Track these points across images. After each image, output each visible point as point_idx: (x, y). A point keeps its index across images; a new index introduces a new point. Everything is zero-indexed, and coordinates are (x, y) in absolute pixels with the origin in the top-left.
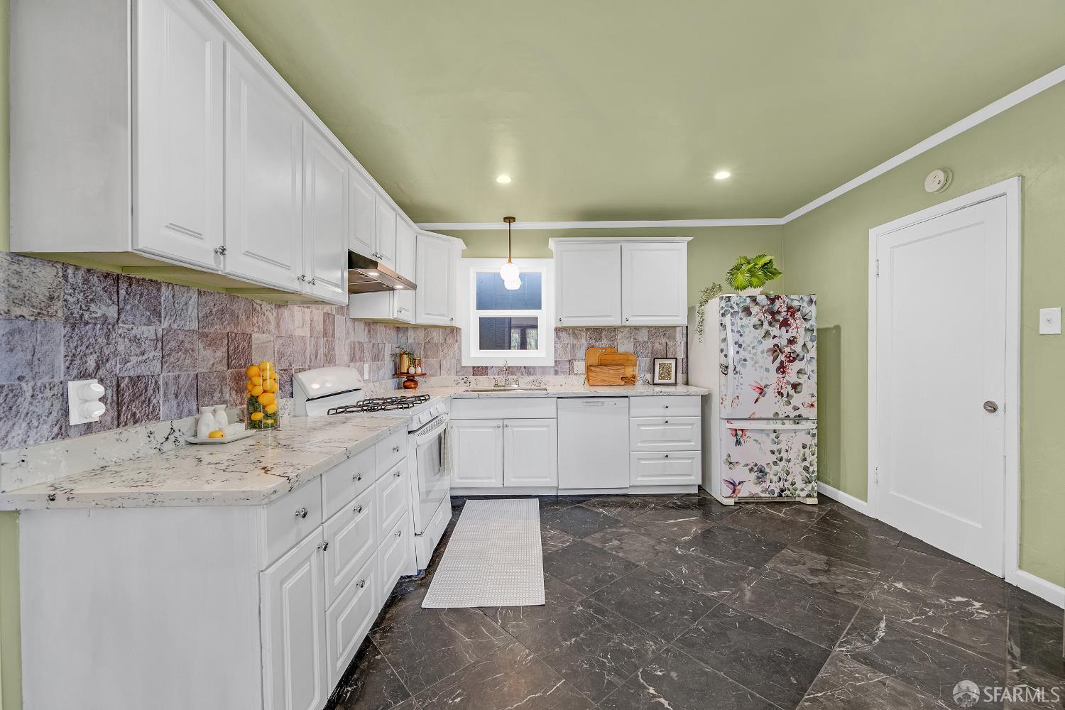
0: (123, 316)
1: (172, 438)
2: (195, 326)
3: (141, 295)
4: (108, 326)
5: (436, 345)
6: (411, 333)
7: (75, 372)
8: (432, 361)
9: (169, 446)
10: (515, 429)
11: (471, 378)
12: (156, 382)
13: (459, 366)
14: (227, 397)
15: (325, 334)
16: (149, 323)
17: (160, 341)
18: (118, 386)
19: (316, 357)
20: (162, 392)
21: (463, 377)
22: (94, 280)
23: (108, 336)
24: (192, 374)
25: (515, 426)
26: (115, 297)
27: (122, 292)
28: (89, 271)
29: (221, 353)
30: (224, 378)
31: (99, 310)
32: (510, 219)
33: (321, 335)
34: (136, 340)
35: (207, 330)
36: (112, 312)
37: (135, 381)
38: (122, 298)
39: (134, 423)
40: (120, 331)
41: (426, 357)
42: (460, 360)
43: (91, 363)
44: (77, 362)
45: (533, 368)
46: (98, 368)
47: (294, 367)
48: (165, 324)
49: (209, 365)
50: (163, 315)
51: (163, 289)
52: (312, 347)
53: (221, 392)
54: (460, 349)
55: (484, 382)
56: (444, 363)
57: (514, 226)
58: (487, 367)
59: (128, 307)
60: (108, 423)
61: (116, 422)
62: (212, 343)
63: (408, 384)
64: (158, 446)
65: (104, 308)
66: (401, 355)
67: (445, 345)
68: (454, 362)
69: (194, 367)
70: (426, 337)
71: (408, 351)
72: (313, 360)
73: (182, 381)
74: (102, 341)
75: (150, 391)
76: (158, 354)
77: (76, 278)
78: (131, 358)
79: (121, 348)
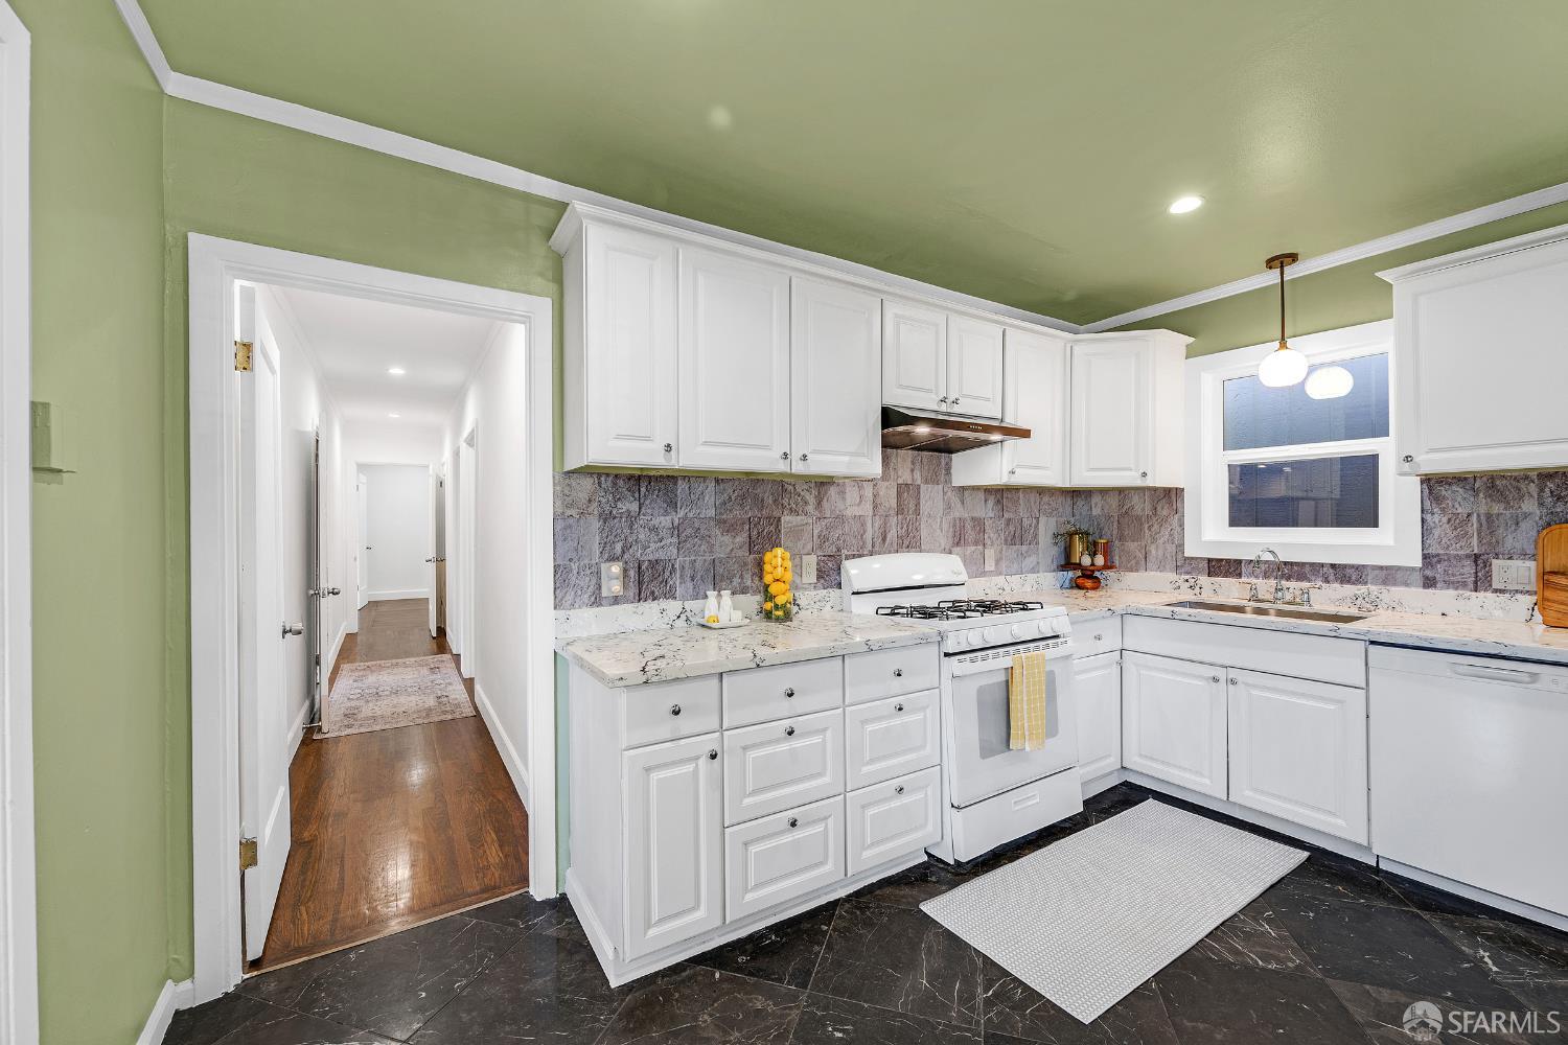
0: (643, 510)
1: (683, 617)
2: (711, 513)
3: (659, 491)
4: (631, 519)
5: (1139, 519)
6: (1096, 499)
7: (607, 555)
8: (1132, 546)
9: (681, 623)
10: (1255, 692)
11: (1204, 580)
12: (673, 565)
13: (1180, 556)
14: (749, 583)
15: (900, 511)
16: (666, 513)
17: (676, 529)
18: (639, 568)
19: (884, 540)
20: (678, 575)
21: (1187, 577)
22: (621, 483)
23: (631, 527)
24: (709, 558)
25: (1255, 686)
26: (637, 495)
27: (643, 490)
28: (616, 476)
29: (742, 538)
30: (745, 564)
31: (623, 506)
32: (1280, 261)
33: (892, 512)
34: (654, 529)
35: (724, 516)
36: (634, 507)
37: (654, 564)
38: (642, 494)
39: (653, 600)
40: (641, 522)
41: (1121, 538)
42: (1181, 546)
43: (618, 547)
44: (608, 548)
45: (1357, 568)
46: (623, 552)
47: (845, 552)
48: (681, 514)
49: (728, 550)
50: (679, 506)
51: (680, 482)
52: (876, 529)
53: (742, 577)
54: (1182, 525)
55: (1230, 590)
56: (1152, 549)
57: (1292, 272)
58: (1240, 561)
59: (647, 502)
60: (631, 598)
61: (637, 598)
62: (729, 528)
63: (1080, 581)
64: (670, 623)
65: (628, 505)
66: (1071, 535)
67: (1155, 519)
68: (1171, 548)
69: (711, 552)
70: (1121, 506)
71: (1084, 527)
72: (877, 544)
73: (698, 565)
74: (627, 531)
75: (667, 573)
76: (675, 540)
77: (607, 483)
78: (651, 545)
79: (642, 536)
